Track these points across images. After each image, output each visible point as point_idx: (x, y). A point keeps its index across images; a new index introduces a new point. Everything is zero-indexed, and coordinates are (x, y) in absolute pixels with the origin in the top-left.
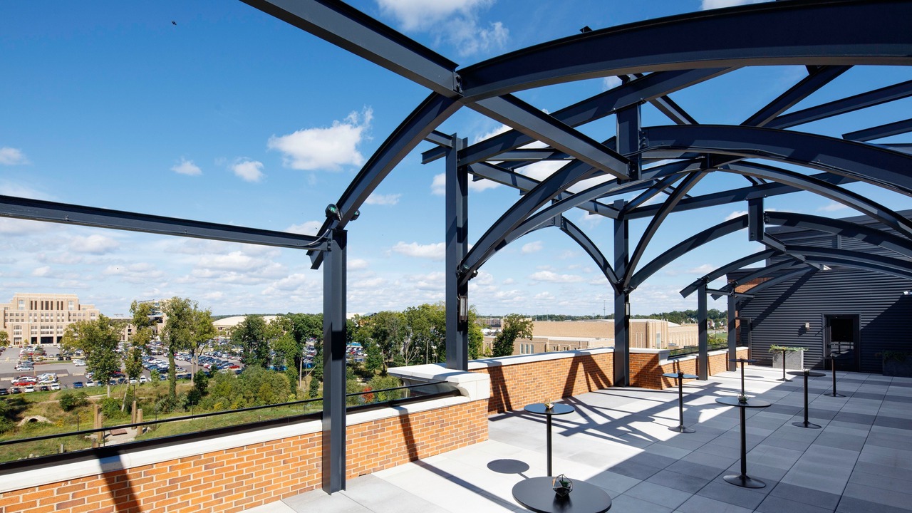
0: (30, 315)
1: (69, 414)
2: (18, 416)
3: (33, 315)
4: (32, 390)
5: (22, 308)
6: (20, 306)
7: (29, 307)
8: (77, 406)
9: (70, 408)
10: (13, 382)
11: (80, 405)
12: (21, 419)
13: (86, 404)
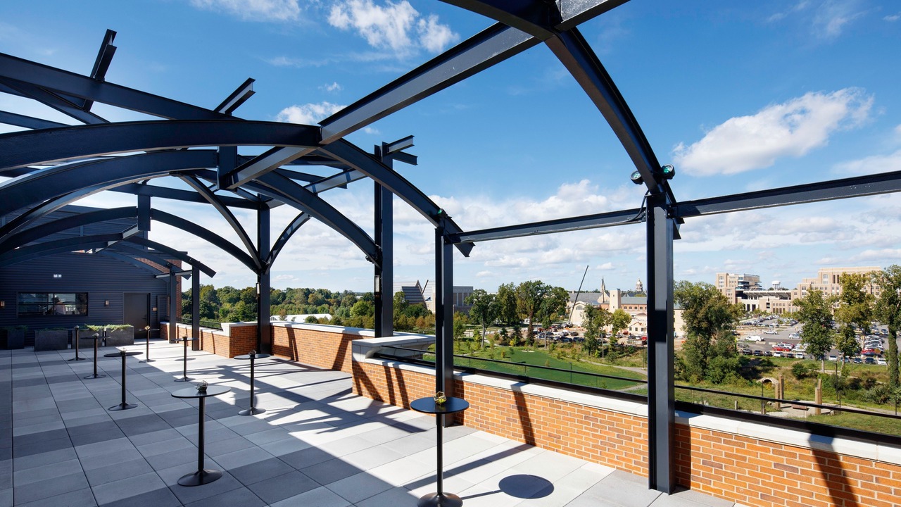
0: (833, 288)
1: (798, 382)
2: (759, 374)
3: (835, 288)
4: (779, 355)
5: (826, 282)
6: (824, 280)
7: (832, 281)
8: (806, 376)
9: (800, 377)
10: (773, 346)
11: (811, 376)
12: (760, 378)
13: (816, 376)
